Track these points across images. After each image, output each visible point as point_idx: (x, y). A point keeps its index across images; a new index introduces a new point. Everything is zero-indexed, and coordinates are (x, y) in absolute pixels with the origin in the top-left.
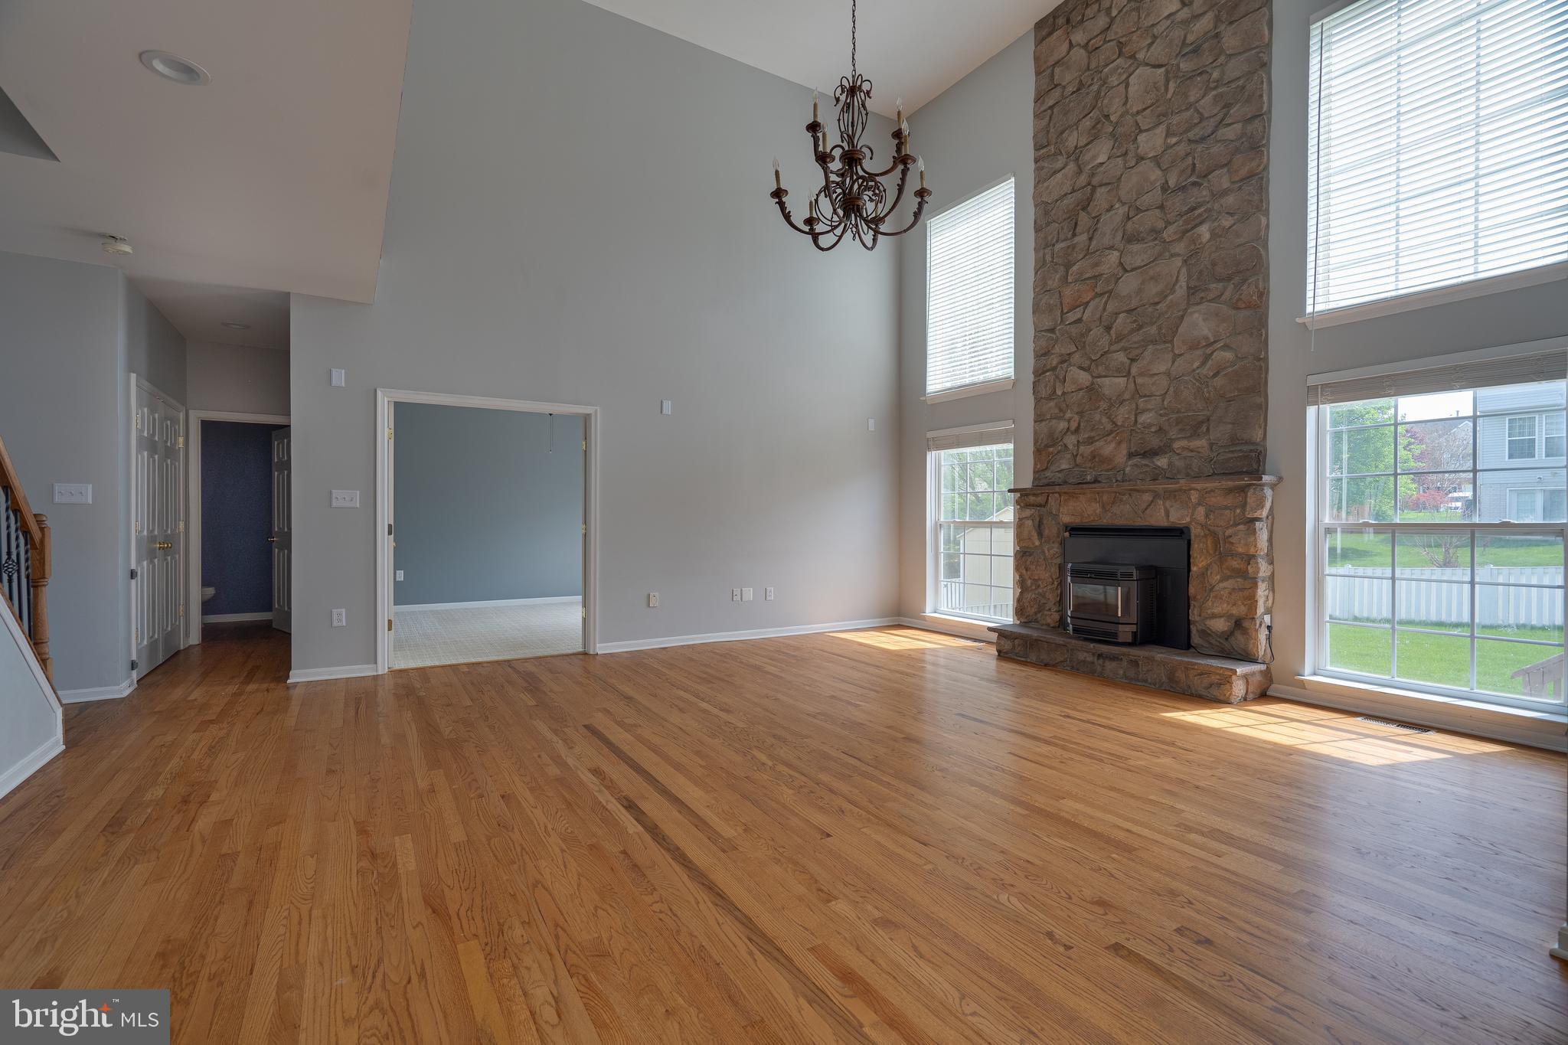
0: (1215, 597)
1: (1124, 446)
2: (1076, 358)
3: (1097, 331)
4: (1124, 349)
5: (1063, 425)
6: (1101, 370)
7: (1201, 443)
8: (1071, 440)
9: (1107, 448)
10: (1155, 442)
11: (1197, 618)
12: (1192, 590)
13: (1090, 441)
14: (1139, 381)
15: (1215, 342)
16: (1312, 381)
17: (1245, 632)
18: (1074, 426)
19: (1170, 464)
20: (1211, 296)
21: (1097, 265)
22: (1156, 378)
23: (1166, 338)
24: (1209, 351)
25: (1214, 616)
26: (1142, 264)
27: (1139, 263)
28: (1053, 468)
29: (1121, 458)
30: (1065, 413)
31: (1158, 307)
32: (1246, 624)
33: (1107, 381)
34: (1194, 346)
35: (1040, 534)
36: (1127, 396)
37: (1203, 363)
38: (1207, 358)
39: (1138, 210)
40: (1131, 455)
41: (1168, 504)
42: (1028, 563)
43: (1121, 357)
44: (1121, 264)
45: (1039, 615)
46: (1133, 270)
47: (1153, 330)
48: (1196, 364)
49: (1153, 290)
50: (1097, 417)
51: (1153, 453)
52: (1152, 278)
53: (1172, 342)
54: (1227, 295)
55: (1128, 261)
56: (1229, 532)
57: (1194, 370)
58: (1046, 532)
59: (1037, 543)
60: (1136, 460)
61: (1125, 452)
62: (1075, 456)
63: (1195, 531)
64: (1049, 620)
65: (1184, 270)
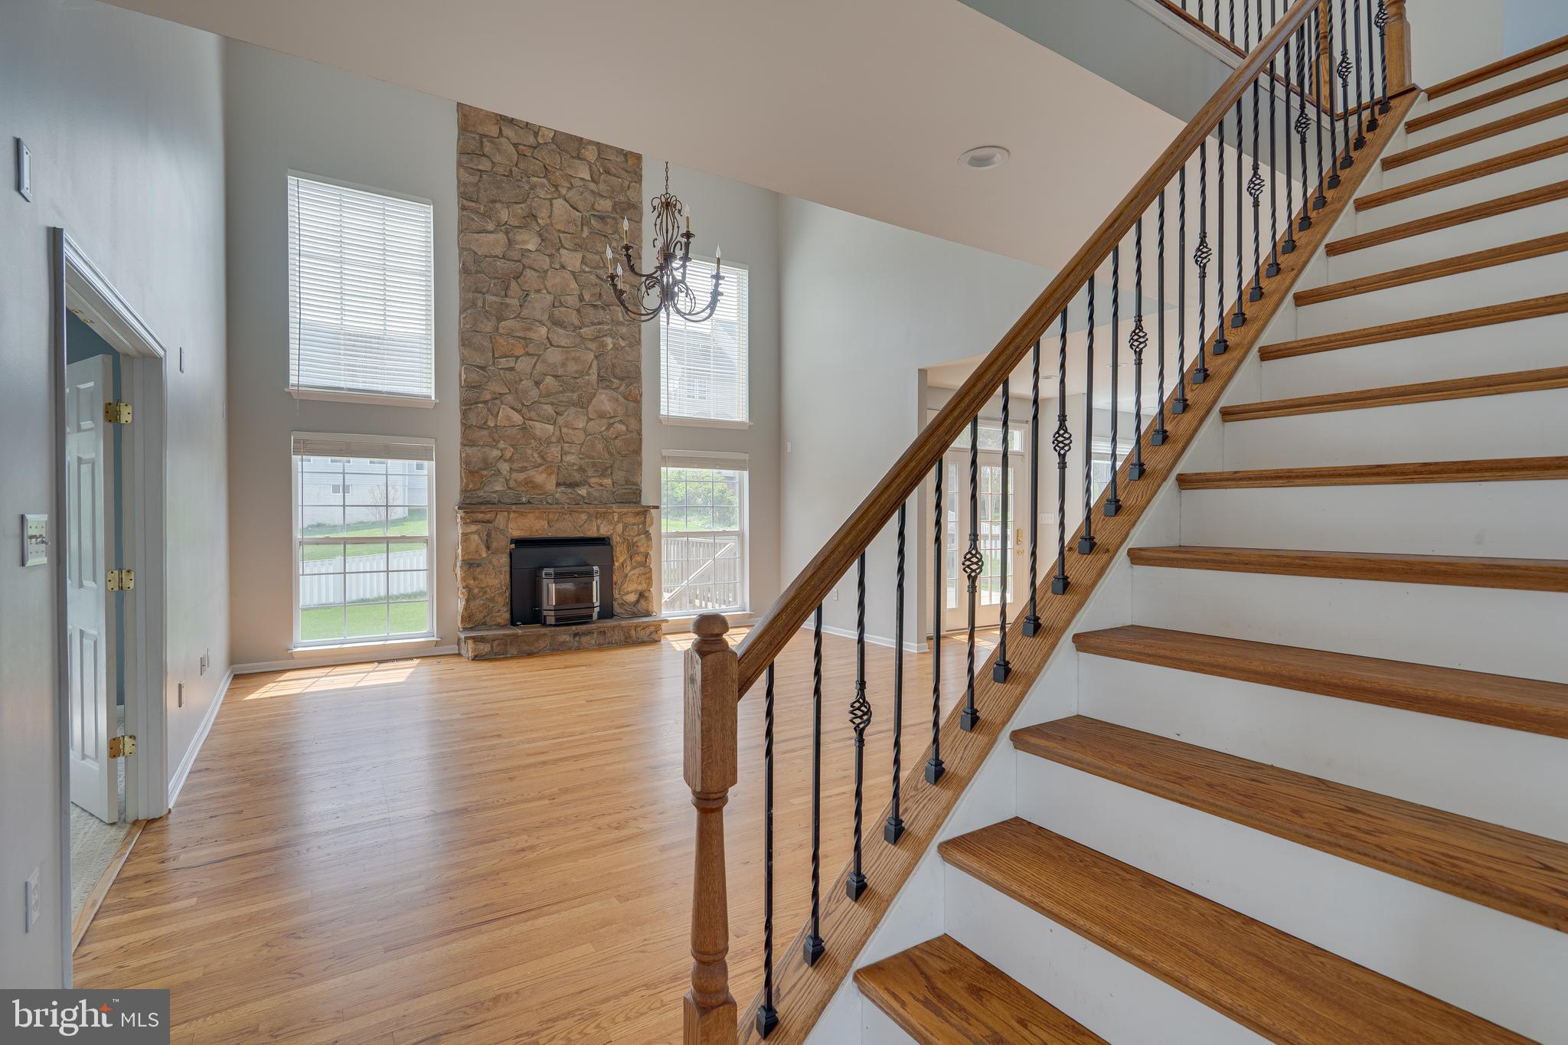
0: (629, 580)
1: (554, 477)
2: (509, 398)
3: (527, 384)
4: (552, 404)
5: (496, 453)
6: (533, 414)
7: (608, 481)
8: (504, 467)
9: (540, 478)
10: (577, 477)
11: (618, 596)
12: (615, 578)
13: (523, 469)
14: (564, 430)
15: (614, 417)
16: (665, 452)
17: (646, 599)
18: (508, 455)
19: (589, 493)
20: (614, 386)
21: (529, 329)
22: (577, 431)
23: (582, 404)
24: (612, 421)
25: (628, 593)
26: (566, 346)
27: (563, 344)
28: (486, 489)
29: (550, 484)
30: (498, 442)
31: (578, 381)
32: (647, 594)
33: (538, 425)
34: (602, 415)
35: (488, 548)
36: (554, 439)
37: (608, 429)
38: (610, 425)
39: (561, 305)
40: (558, 485)
41: (599, 521)
42: (477, 572)
43: (549, 409)
44: (548, 338)
45: (488, 618)
46: (558, 346)
47: (575, 396)
48: (604, 428)
49: (572, 367)
50: (529, 452)
51: (574, 485)
52: (573, 359)
53: (587, 408)
54: (622, 388)
55: (554, 338)
56: (635, 539)
57: (601, 432)
58: (494, 545)
59: (484, 555)
60: (562, 488)
61: (555, 482)
62: (507, 481)
63: (616, 539)
64: (499, 620)
65: (595, 362)
